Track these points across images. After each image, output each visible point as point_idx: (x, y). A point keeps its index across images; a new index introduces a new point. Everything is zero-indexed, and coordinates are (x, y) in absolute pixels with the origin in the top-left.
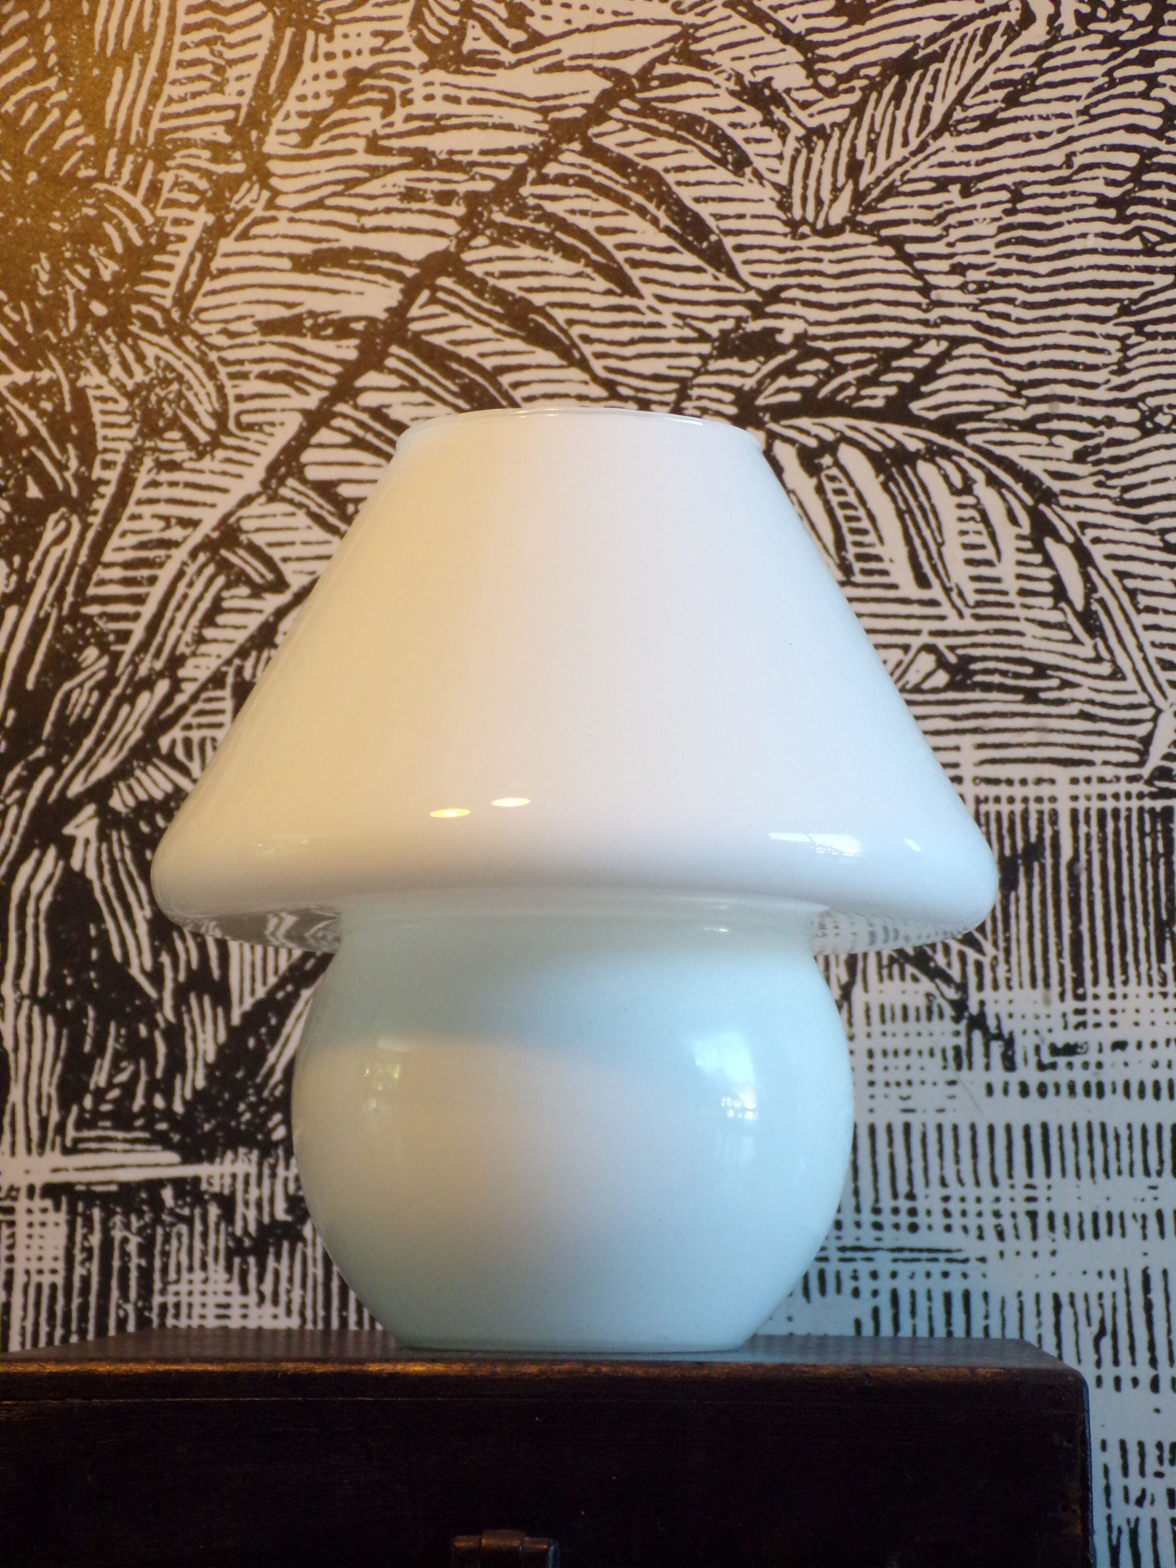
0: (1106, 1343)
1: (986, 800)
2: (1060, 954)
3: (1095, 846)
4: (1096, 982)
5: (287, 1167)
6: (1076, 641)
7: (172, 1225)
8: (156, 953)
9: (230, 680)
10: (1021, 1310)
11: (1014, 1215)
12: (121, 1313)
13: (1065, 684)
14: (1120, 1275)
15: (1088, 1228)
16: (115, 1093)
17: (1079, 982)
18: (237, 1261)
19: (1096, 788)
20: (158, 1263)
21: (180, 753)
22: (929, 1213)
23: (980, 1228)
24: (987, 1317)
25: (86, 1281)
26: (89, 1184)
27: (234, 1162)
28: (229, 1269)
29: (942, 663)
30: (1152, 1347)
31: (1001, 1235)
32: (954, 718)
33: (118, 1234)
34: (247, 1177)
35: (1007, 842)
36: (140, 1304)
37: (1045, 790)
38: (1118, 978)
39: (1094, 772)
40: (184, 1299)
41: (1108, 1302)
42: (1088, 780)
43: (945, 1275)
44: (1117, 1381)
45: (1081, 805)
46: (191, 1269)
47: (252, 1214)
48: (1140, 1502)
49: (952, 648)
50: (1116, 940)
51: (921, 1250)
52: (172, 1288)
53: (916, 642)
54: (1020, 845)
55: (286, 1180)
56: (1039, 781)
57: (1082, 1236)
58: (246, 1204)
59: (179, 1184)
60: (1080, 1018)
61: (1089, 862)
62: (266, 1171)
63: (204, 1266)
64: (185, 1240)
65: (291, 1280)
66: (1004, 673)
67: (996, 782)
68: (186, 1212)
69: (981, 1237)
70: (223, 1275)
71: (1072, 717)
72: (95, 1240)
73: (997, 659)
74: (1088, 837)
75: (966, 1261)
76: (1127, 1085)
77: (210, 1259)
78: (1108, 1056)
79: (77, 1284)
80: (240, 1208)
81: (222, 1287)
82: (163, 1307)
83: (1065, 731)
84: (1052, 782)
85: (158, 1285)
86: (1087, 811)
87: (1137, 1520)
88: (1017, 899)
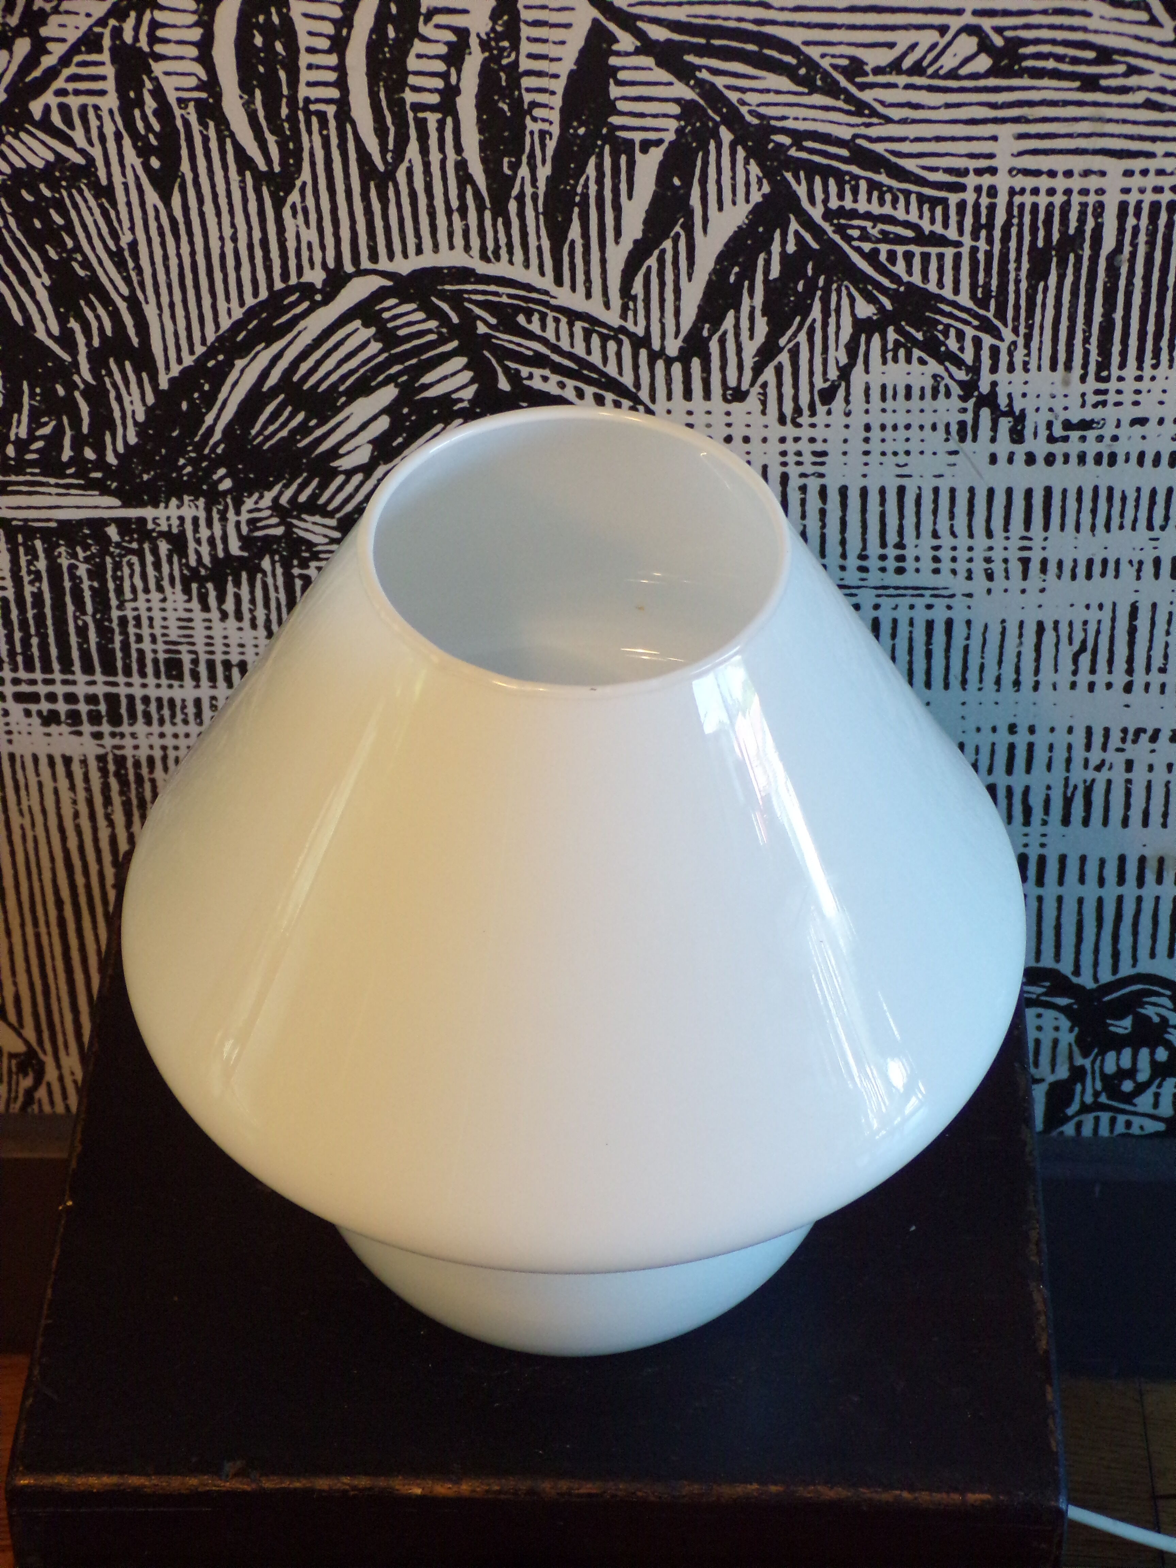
0: (1085, 660)
1: (1022, 191)
2: (1086, 340)
3: (1142, 238)
4: (1122, 366)
5: (238, 513)
6: (1154, 21)
7: (121, 556)
8: (62, 320)
9: (107, 42)
10: (1003, 633)
11: (1006, 561)
12: (80, 623)
13: (1132, 71)
14: (1108, 608)
15: (1081, 571)
16: (40, 444)
17: (1104, 364)
18: (194, 586)
19: (1152, 180)
20: (111, 585)
21: (56, 119)
22: (917, 559)
23: (969, 571)
24: (968, 638)
25: (38, 598)
26: (26, 520)
27: (179, 507)
28: (187, 591)
29: (985, 46)
30: (1130, 660)
31: (990, 576)
32: (993, 106)
33: (65, 562)
34: (195, 520)
35: (1041, 234)
36: (98, 616)
37: (1093, 182)
38: (1148, 360)
39: (1152, 164)
40: (144, 615)
41: (1092, 628)
42: (1145, 172)
43: (929, 607)
44: (1091, 687)
45: (1132, 199)
46: (147, 590)
47: (205, 550)
48: (1098, 768)
49: (999, 30)
50: (1151, 328)
51: (906, 588)
52: (129, 605)
53: (956, 23)
54: (1056, 236)
55: (238, 524)
56: (1086, 173)
57: (1074, 577)
58: (198, 541)
59: (123, 524)
60: (1101, 398)
61: (1133, 255)
62: (216, 516)
63: (160, 589)
64: (137, 568)
65: (253, 601)
66: (1060, 58)
67: (1037, 173)
68: (135, 545)
69: (969, 577)
70: (181, 597)
71: (1135, 106)
72: (42, 565)
73: (1054, 42)
74: (1136, 230)
75: (952, 596)
76: (1141, 456)
77: (166, 583)
78: (1125, 431)
79: (29, 599)
80: (192, 545)
81: (181, 605)
82: (123, 621)
83: (1125, 121)
84: (1103, 174)
85: (114, 602)
86: (1139, 203)
87: (1093, 781)
88: (1046, 289)
